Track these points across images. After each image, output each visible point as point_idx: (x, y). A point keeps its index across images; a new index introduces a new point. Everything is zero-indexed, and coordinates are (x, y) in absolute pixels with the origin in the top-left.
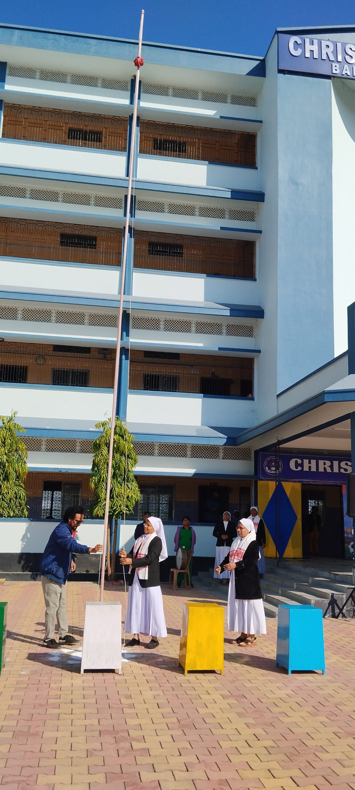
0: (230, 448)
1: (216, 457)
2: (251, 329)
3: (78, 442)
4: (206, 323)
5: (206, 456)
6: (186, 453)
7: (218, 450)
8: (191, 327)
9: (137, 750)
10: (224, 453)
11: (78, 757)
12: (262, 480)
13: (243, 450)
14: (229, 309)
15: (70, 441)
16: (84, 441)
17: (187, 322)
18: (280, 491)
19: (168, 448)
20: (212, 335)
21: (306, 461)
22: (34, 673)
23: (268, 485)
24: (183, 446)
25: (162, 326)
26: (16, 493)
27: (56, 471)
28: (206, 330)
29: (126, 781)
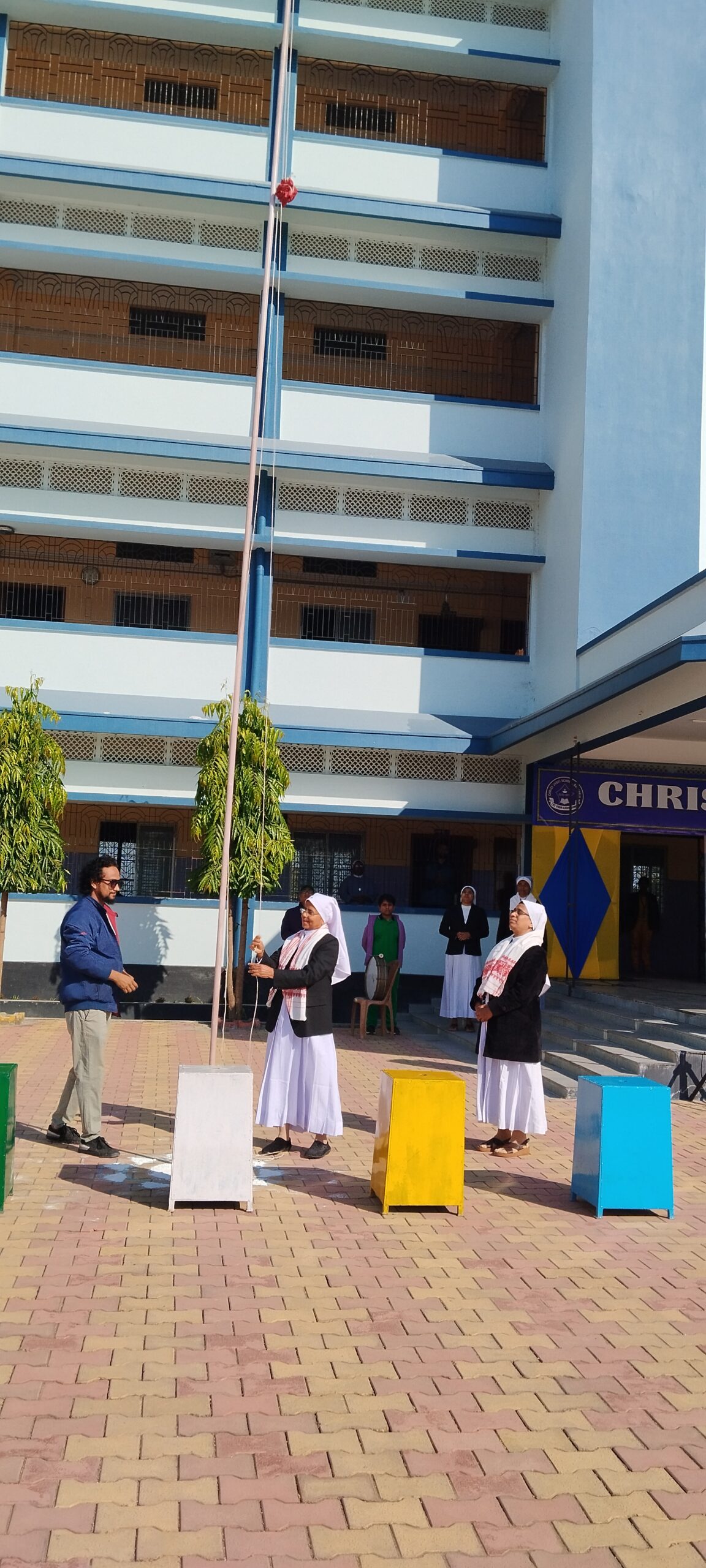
0: (477, 760)
1: (449, 777)
2: (525, 513)
3: (169, 744)
4: (433, 500)
5: (428, 776)
6: (387, 768)
7: (453, 764)
8: (402, 508)
9: (283, 1381)
10: (466, 770)
11: (156, 1395)
12: (542, 824)
13: (504, 763)
14: (482, 468)
15: (151, 740)
16: (181, 742)
17: (392, 497)
18: (576, 847)
19: (350, 757)
20: (445, 525)
21: (632, 787)
22: (72, 1207)
23: (553, 833)
24: (382, 754)
25: (341, 506)
26: (42, 845)
27: (125, 801)
28: (433, 514)
29: (258, 1452)
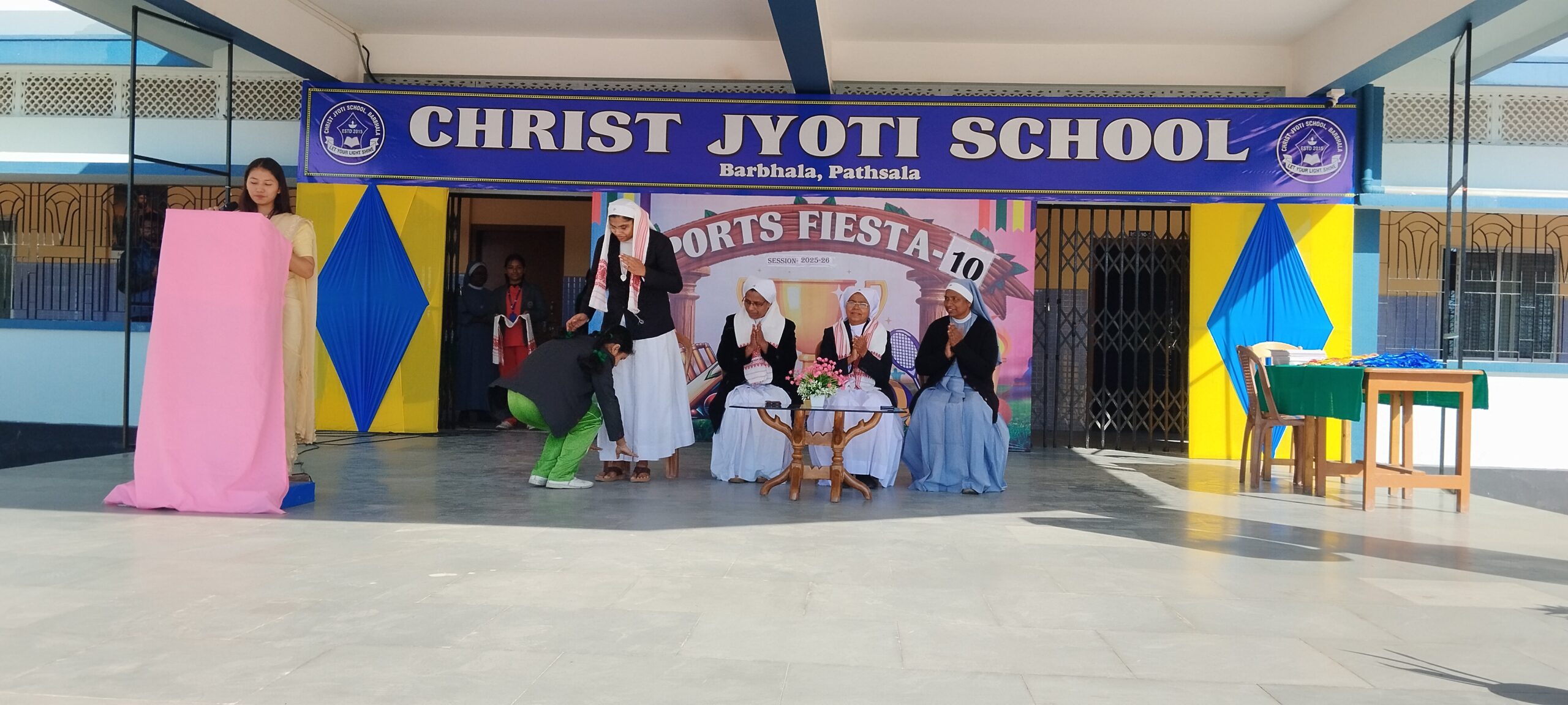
12: (312, 180)
21: (468, 115)
23: (333, 194)
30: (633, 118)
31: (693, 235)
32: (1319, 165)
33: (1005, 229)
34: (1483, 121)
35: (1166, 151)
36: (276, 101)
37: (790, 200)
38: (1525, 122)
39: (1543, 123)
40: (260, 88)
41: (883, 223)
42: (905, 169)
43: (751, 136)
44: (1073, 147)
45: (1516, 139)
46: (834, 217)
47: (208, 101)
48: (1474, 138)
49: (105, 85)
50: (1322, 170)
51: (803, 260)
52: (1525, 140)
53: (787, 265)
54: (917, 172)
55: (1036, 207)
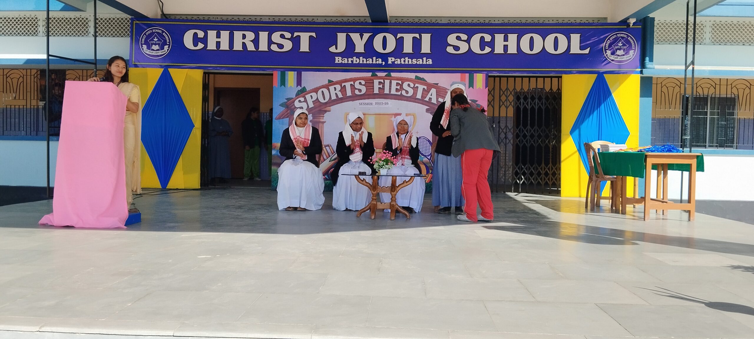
1: (85, 34)
6: (36, 29)
7: (86, 23)
12: (136, 66)
21: (212, 34)
23: (147, 74)
30: (292, 35)
31: (322, 91)
32: (624, 55)
33: (473, 88)
34: (702, 34)
35: (550, 49)
36: (118, 28)
37: (369, 74)
38: (722, 34)
39: (731, 34)
40: (110, 21)
41: (414, 85)
42: (425, 59)
43: (350, 43)
44: (506, 47)
45: (717, 42)
46: (391, 83)
47: (85, 28)
48: (698, 42)
49: (34, 20)
50: (625, 58)
51: (376, 103)
52: (722, 42)
53: (369, 106)
54: (430, 60)
55: (488, 77)
